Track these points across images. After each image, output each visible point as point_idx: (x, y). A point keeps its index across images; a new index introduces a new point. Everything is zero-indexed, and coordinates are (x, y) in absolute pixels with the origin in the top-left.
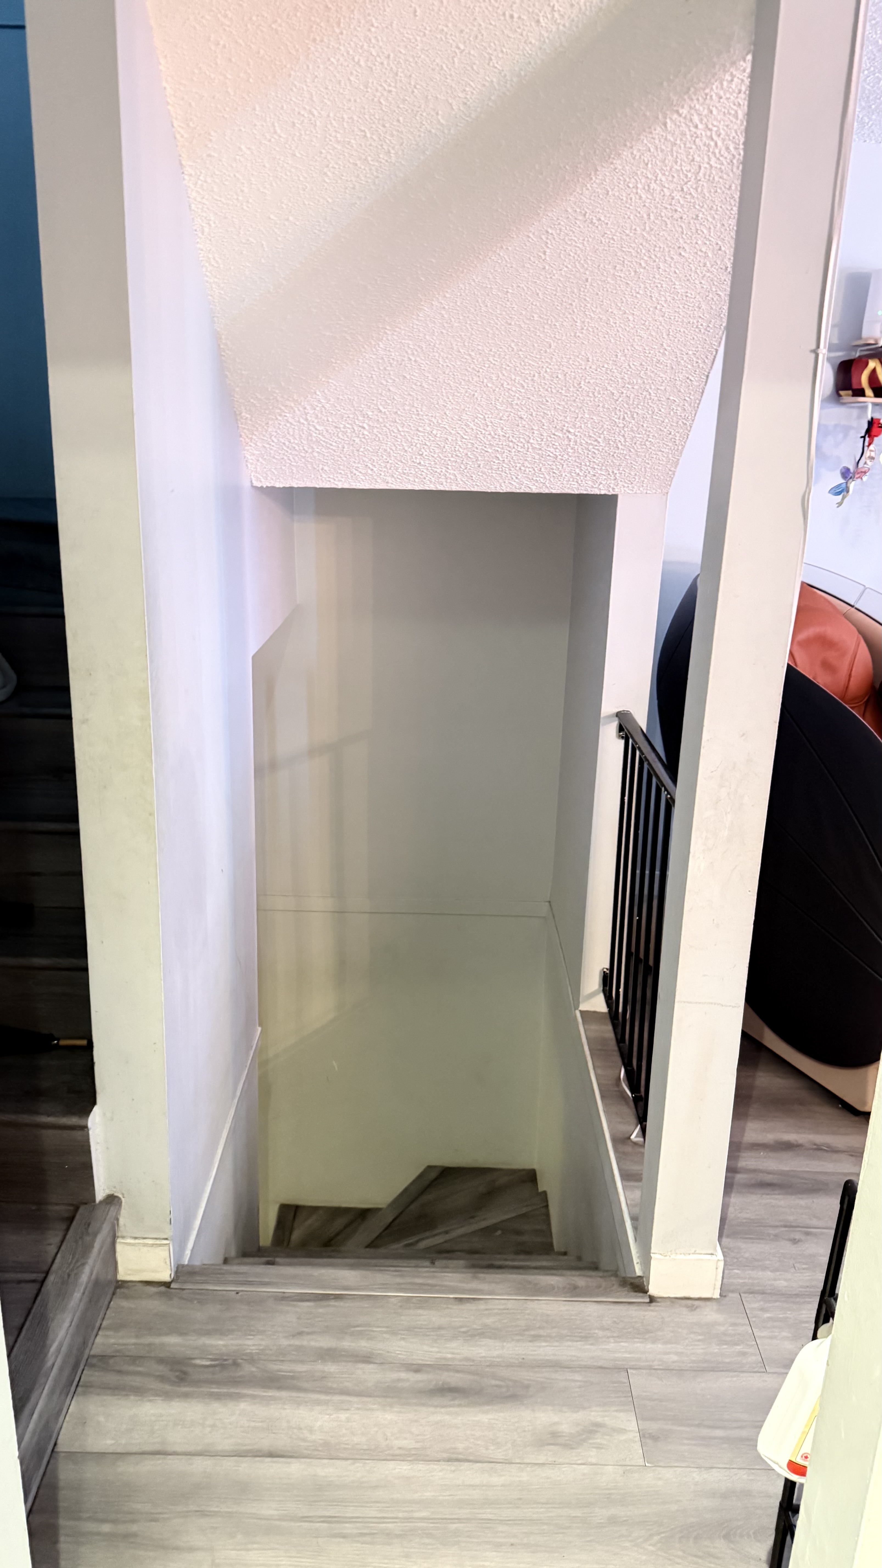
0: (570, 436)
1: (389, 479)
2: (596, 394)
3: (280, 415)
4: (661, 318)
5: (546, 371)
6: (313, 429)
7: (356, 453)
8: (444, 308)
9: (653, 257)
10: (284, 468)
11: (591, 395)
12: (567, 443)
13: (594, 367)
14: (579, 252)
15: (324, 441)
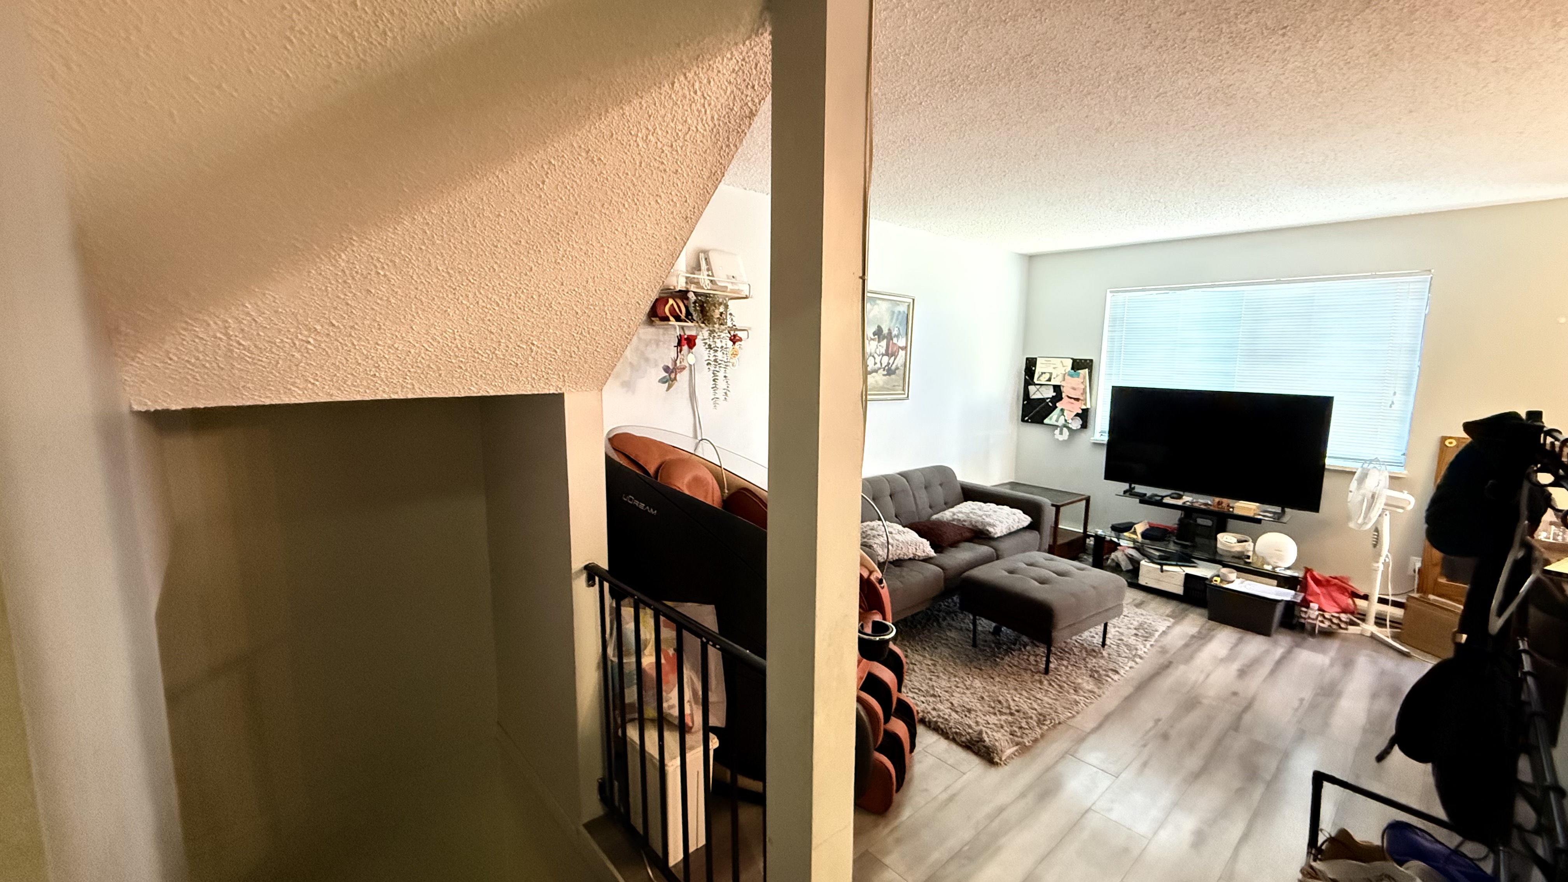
0: (533, 347)
2: (563, 313)
3: (185, 329)
4: (629, 254)
5: (523, 291)
6: (235, 344)
7: (294, 368)
8: (428, 224)
9: (636, 200)
10: (185, 388)
11: (558, 313)
12: (528, 353)
13: (566, 290)
14: (575, 186)
15: (249, 357)
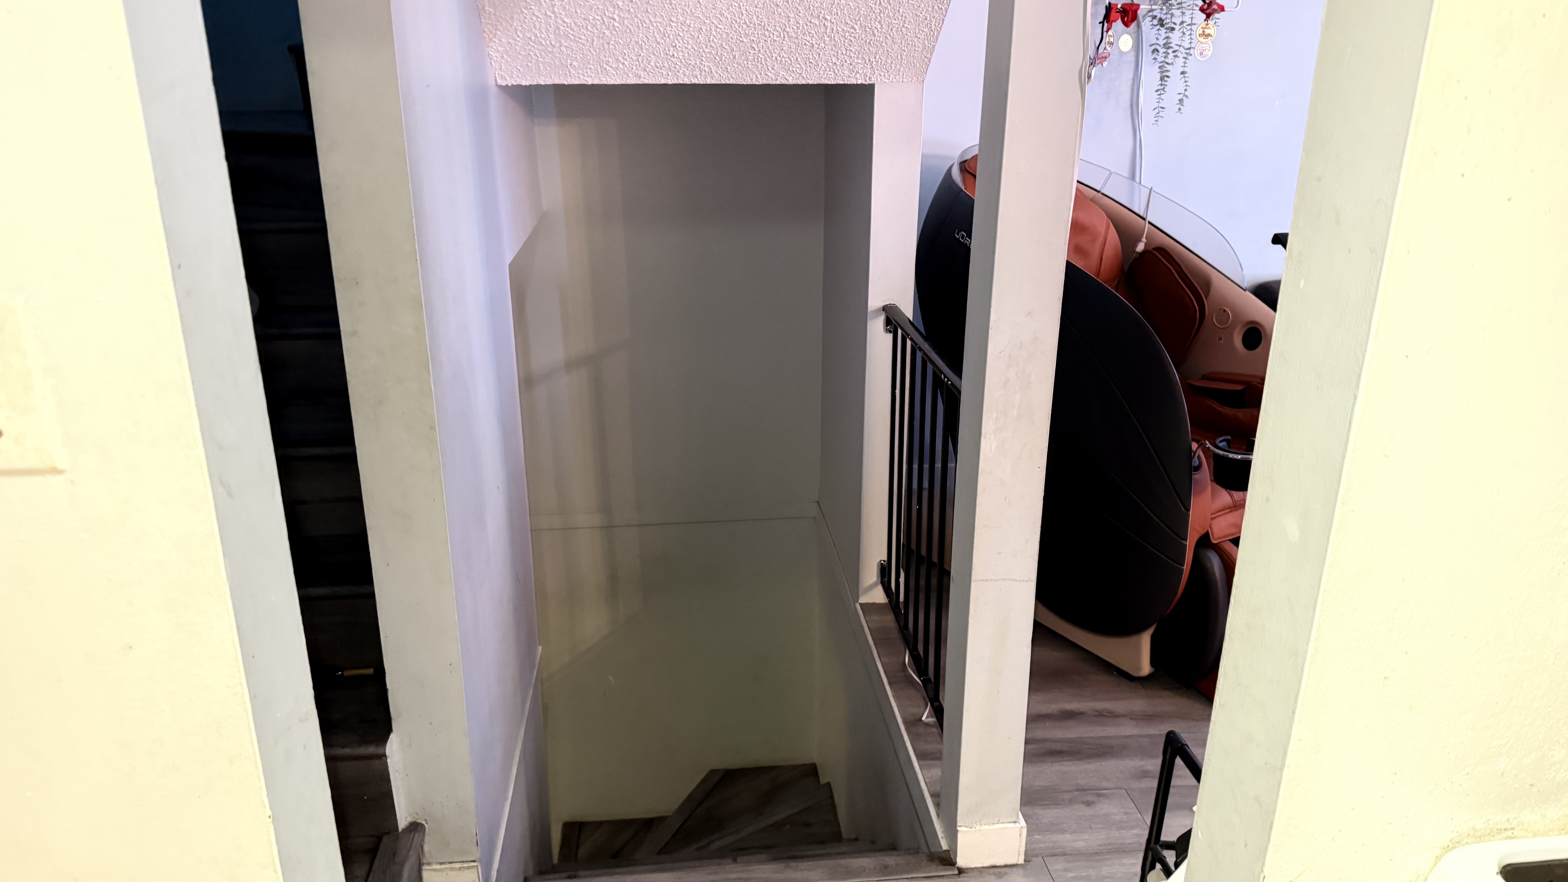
0: (827, 23)
1: (642, 73)
3: (526, 8)
6: (561, 22)
10: (530, 65)
12: (823, 31)
15: (572, 35)
